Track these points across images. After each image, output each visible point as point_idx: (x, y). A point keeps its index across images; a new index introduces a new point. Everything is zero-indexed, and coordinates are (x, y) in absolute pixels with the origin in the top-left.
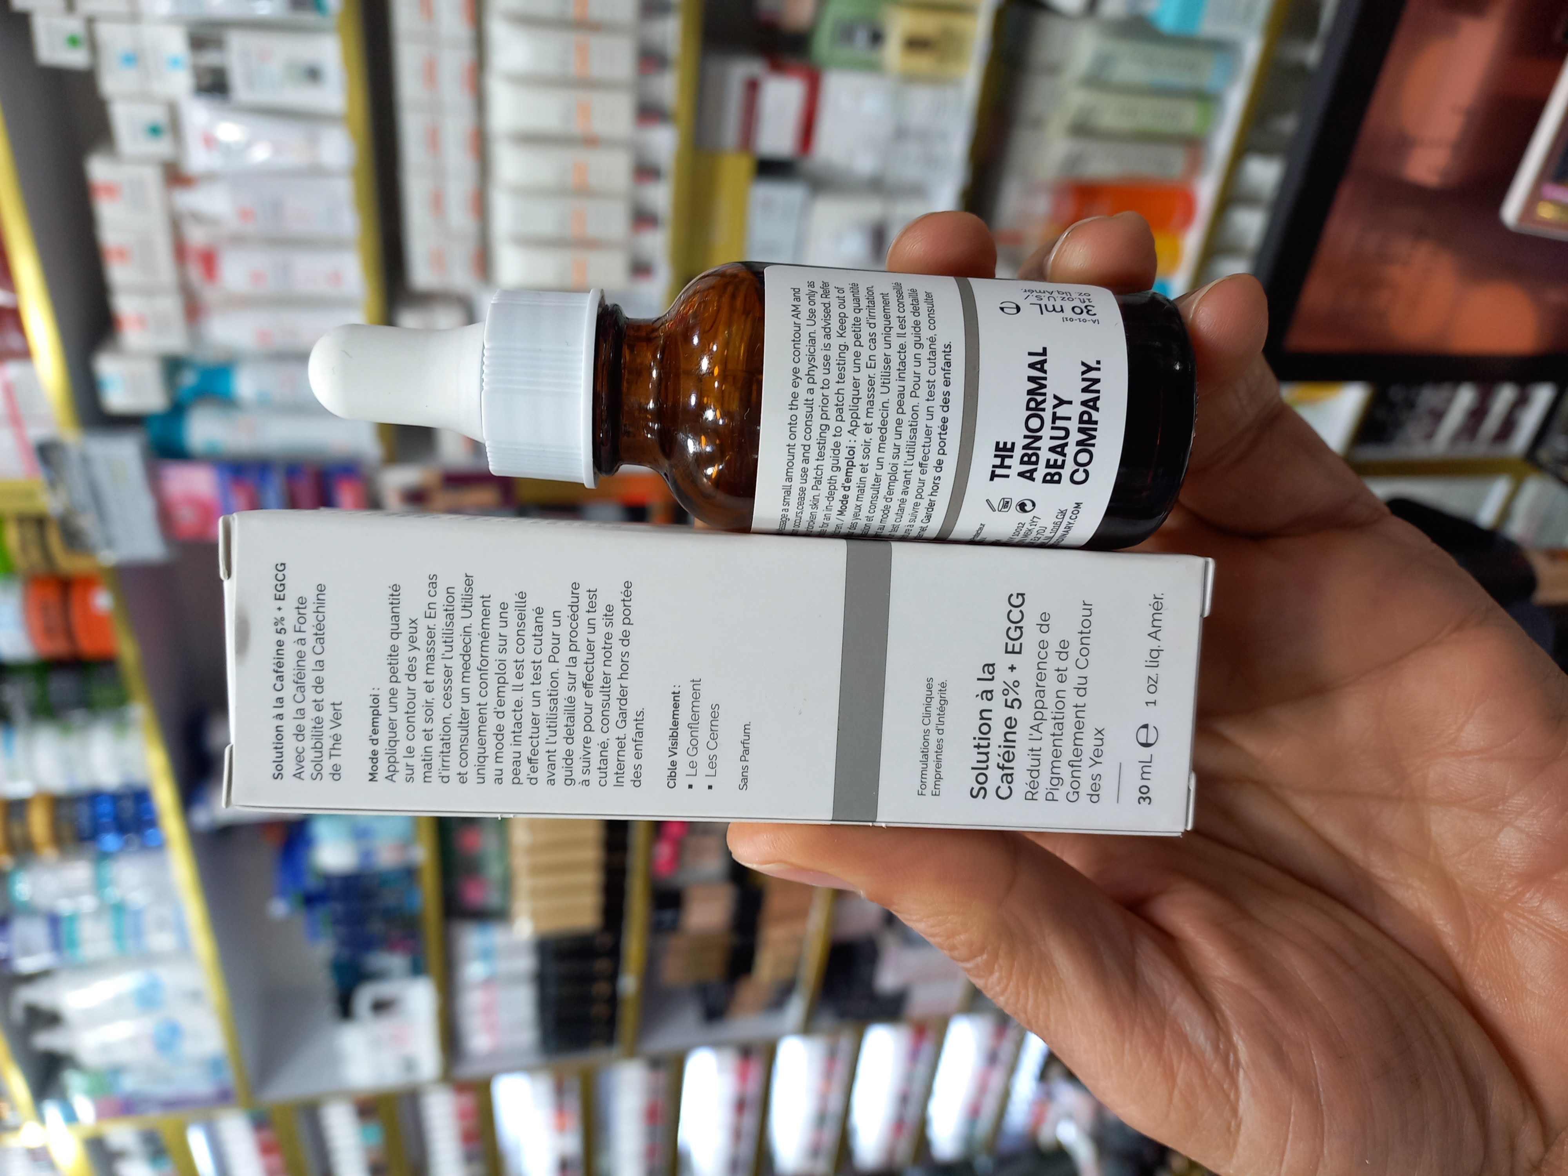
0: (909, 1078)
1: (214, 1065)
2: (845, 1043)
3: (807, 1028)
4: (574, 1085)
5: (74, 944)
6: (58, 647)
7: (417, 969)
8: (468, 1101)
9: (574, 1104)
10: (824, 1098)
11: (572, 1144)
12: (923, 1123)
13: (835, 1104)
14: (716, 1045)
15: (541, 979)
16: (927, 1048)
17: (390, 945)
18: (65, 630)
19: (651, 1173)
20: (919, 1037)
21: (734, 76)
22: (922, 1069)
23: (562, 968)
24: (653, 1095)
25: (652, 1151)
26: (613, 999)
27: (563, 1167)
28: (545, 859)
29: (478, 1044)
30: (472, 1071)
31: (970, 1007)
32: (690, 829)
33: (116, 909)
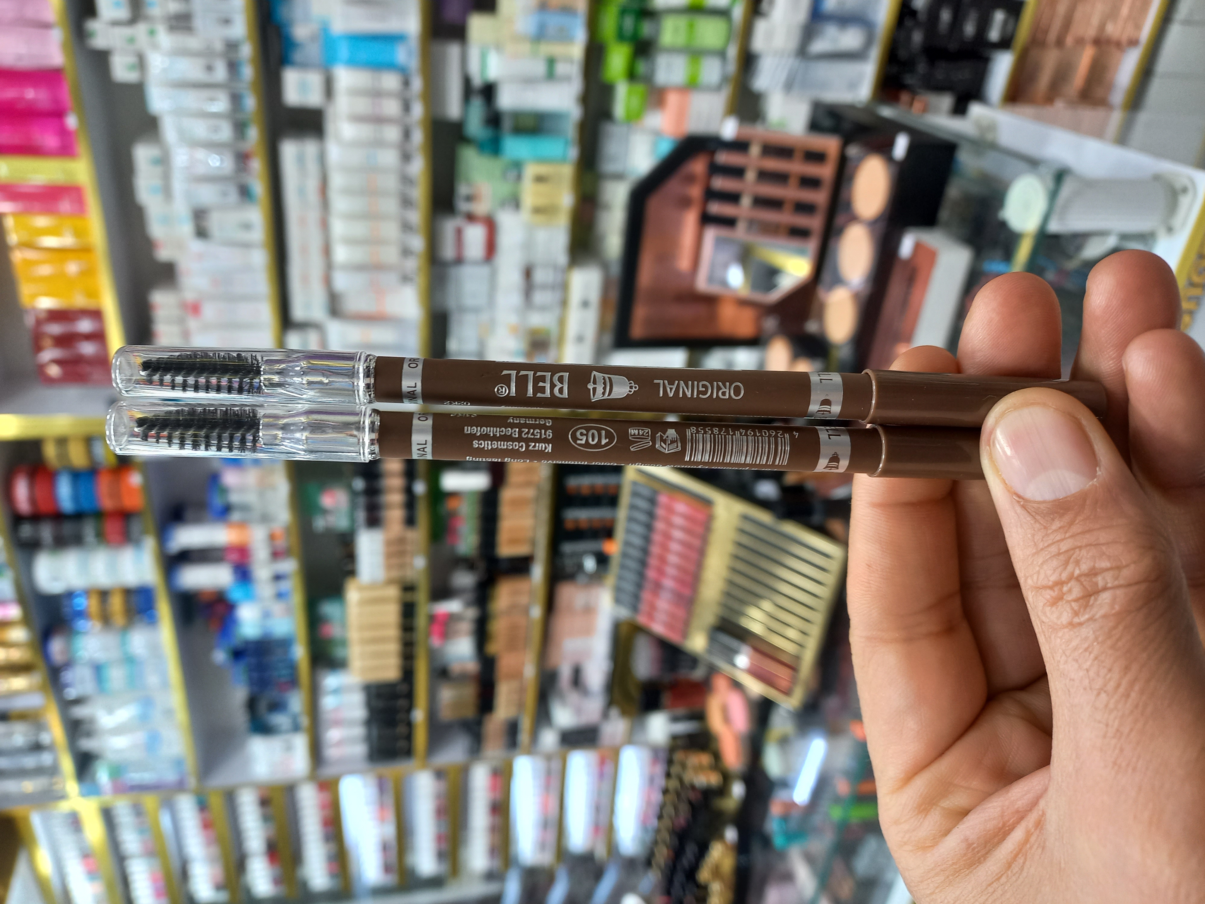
0: (599, 793)
3: (531, 751)
4: (390, 786)
5: (107, 681)
8: (326, 796)
9: (390, 801)
10: (545, 805)
11: (390, 830)
12: (611, 827)
13: (553, 808)
16: (609, 769)
18: (116, 494)
19: (441, 855)
20: (602, 762)
21: (449, 226)
22: (606, 786)
23: (380, 704)
24: (438, 796)
25: (439, 838)
26: (410, 725)
27: (385, 847)
28: (368, 634)
29: (331, 752)
30: (328, 772)
31: (630, 740)
32: (451, 618)
33: (130, 660)
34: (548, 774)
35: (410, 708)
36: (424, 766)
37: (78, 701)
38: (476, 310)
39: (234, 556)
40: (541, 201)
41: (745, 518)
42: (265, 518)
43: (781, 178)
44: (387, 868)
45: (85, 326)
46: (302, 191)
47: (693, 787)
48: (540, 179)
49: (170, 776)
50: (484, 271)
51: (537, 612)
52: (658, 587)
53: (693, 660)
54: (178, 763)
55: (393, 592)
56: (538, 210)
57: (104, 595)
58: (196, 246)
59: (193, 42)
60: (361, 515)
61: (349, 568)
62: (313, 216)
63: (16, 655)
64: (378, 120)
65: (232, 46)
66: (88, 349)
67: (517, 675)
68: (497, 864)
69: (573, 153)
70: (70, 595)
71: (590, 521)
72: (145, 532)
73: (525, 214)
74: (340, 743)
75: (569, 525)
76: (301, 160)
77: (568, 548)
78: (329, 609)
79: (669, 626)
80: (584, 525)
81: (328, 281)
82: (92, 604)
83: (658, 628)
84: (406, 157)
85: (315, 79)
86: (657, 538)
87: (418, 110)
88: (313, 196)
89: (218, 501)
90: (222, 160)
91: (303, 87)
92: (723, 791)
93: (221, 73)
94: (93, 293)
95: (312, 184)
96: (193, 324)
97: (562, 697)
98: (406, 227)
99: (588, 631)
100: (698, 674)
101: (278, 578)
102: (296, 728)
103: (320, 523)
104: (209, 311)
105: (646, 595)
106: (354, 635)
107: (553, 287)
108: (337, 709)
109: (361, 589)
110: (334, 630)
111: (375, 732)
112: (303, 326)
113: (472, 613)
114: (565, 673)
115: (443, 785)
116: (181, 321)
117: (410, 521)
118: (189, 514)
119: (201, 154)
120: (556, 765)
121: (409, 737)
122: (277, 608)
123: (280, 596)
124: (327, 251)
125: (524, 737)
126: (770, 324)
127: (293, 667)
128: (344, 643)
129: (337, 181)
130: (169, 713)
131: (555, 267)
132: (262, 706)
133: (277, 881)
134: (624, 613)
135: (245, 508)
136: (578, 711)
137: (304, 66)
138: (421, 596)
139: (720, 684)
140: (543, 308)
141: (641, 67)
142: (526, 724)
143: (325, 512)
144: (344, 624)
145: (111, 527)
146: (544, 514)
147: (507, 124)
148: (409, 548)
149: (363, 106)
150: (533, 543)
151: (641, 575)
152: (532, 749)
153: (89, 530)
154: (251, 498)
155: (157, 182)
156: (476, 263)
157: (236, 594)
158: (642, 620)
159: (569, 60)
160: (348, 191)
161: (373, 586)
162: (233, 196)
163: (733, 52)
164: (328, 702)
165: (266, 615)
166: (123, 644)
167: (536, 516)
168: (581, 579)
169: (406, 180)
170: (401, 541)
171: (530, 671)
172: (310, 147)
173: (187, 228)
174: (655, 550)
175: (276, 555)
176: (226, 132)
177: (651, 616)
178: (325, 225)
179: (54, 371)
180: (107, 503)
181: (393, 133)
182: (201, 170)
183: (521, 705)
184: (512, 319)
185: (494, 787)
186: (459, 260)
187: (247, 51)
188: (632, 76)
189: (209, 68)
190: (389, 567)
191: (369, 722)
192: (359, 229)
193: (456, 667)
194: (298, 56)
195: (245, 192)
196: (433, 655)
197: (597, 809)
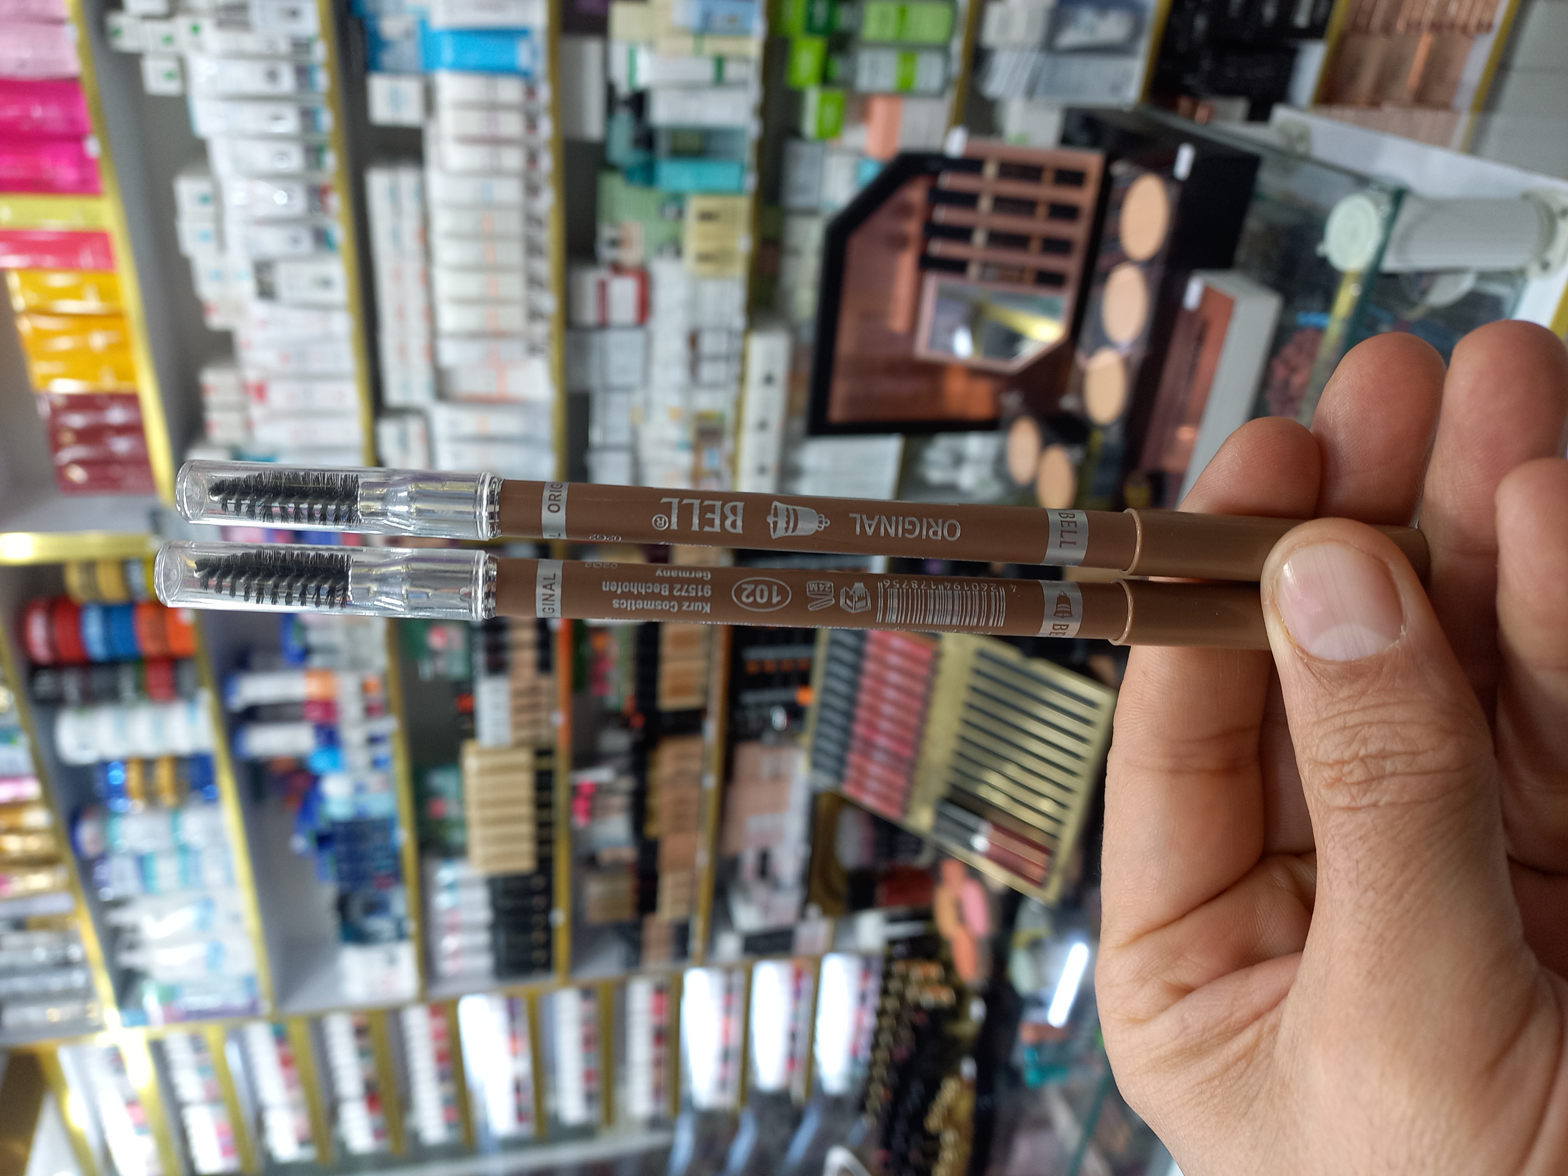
0: (795, 1016)
4: (523, 1008)
8: (441, 1023)
9: (523, 1026)
10: (726, 1031)
11: (523, 1066)
12: (812, 1062)
18: (161, 636)
19: (590, 1098)
20: (798, 976)
21: (589, 279)
22: (804, 1006)
23: (508, 903)
24: (586, 1022)
25: (588, 1076)
26: (548, 929)
27: (518, 1088)
28: (491, 813)
29: (447, 966)
30: (443, 991)
31: (834, 948)
32: (598, 789)
33: (183, 850)
34: (729, 992)
35: (548, 908)
36: (568, 983)
37: (118, 903)
38: (627, 389)
39: (316, 714)
40: (710, 246)
41: (982, 655)
42: (356, 664)
43: (1026, 207)
44: (521, 1115)
45: (116, 416)
46: (396, 236)
47: (918, 1008)
48: (707, 216)
49: (239, 1000)
50: (637, 337)
51: (711, 782)
52: (869, 745)
53: (917, 842)
54: (249, 982)
55: (524, 757)
56: (704, 258)
57: (147, 764)
58: (259, 309)
59: (249, 42)
60: (480, 658)
61: (466, 726)
62: (412, 267)
63: (35, 844)
64: (495, 141)
65: (301, 46)
66: (121, 445)
67: (687, 864)
68: (664, 1108)
69: (750, 181)
70: (104, 765)
71: (779, 662)
72: (199, 684)
73: (689, 262)
74: (457, 954)
75: (752, 668)
76: (394, 195)
77: (750, 698)
78: (441, 780)
79: (884, 798)
80: (770, 668)
81: (432, 353)
82: (133, 778)
83: (869, 801)
84: (532, 190)
85: (411, 89)
86: (867, 682)
87: (546, 128)
88: (411, 243)
89: (294, 643)
90: (290, 197)
91: (395, 99)
92: (957, 1011)
93: (287, 82)
94: (127, 373)
95: (410, 226)
96: (257, 411)
97: (745, 891)
98: (533, 282)
99: (778, 806)
100: (924, 860)
101: (373, 740)
102: (401, 936)
103: (427, 670)
104: (278, 395)
105: (853, 758)
106: (473, 814)
107: (727, 358)
108: (453, 909)
109: (482, 753)
110: (449, 809)
111: (502, 939)
112: (402, 412)
113: (626, 784)
114: (749, 859)
115: (591, 1007)
116: (242, 408)
117: (545, 665)
118: (257, 659)
119: (263, 188)
120: (738, 979)
121: (548, 945)
122: (374, 780)
123: (376, 764)
124: (431, 314)
125: (696, 944)
126: (1012, 400)
127: (395, 855)
128: (462, 824)
129: (442, 222)
130: (236, 918)
131: (730, 332)
132: (356, 908)
133: (378, 1133)
134: (825, 781)
135: (330, 650)
136: (766, 909)
137: (397, 72)
138: (561, 763)
139: (952, 872)
140: (714, 386)
141: (838, 68)
142: (698, 927)
143: (434, 654)
144: (461, 801)
145: (157, 676)
146: (720, 655)
147: (663, 144)
148: (544, 700)
149: (474, 123)
150: (706, 692)
151: (847, 731)
152: (707, 960)
153: (127, 682)
154: (337, 638)
155: (208, 226)
156: (624, 327)
157: (320, 763)
158: (848, 790)
159: (744, 59)
160: (456, 236)
161: (497, 750)
162: (307, 244)
163: (957, 46)
164: (443, 901)
165: (359, 789)
166: (175, 828)
167: (709, 656)
168: (769, 738)
169: (532, 219)
170: (533, 691)
171: (703, 859)
172: (406, 178)
173: (247, 287)
174: (864, 698)
175: (370, 711)
176: (294, 160)
177: (860, 785)
178: (427, 281)
179: (77, 474)
180: (150, 647)
181: (513, 159)
182: (263, 211)
183: (692, 902)
184: (674, 400)
185: (658, 1010)
186: (603, 325)
187: (321, 52)
188: (825, 80)
189: (272, 76)
190: (517, 726)
191: (494, 927)
192: (471, 285)
193: (606, 855)
194: (387, 58)
195: (322, 238)
196: (575, 837)
197: (793, 1036)
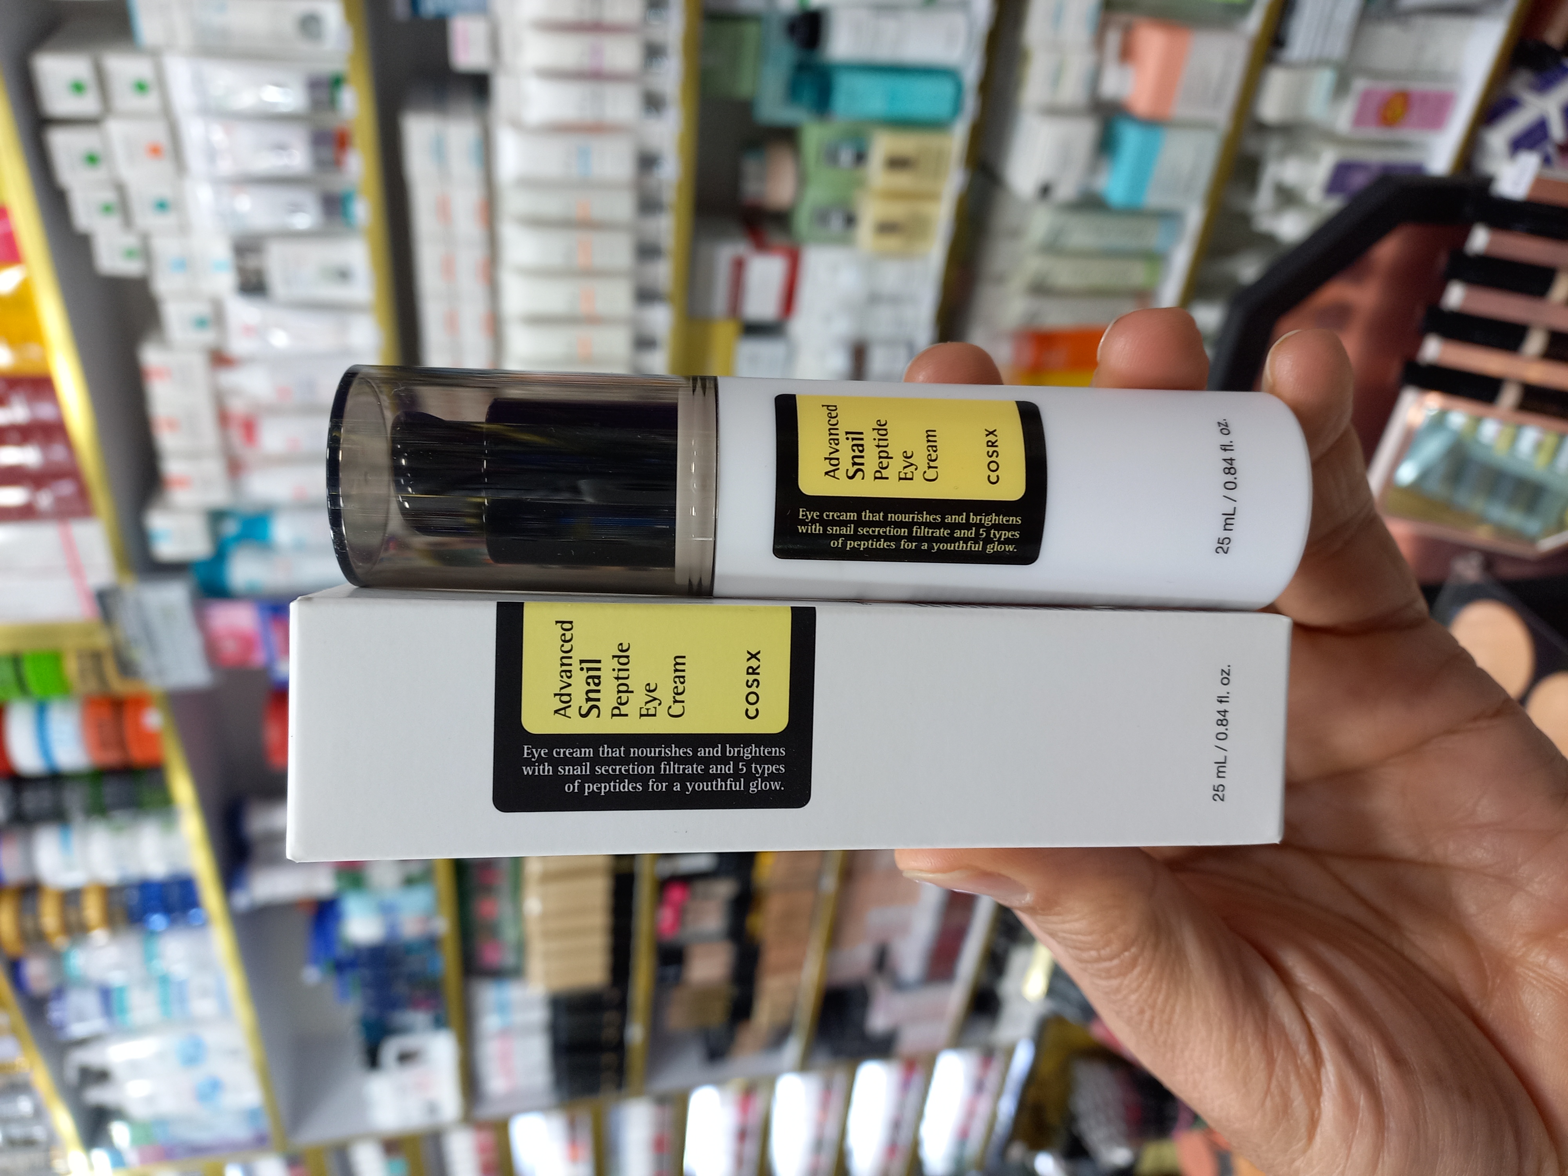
0: (901, 1106)
1: (252, 1115)
2: (840, 1078)
3: (804, 1066)
4: (585, 1121)
5: (123, 1010)
6: (111, 757)
7: (440, 1023)
8: (487, 1137)
9: (585, 1136)
10: (821, 1126)
12: (915, 1145)
13: (831, 1132)
14: (719, 1083)
15: (554, 1029)
16: (917, 1079)
17: (414, 1004)
20: (907, 1071)
21: (720, 256)
22: (911, 1096)
23: (572, 1020)
24: (659, 1127)
26: (622, 1047)
28: (558, 924)
29: (494, 1086)
30: (489, 1111)
31: (956, 1044)
33: (161, 981)
34: (827, 1090)
35: (622, 1027)
36: (639, 1093)
37: (82, 1043)
46: (444, 210)
48: (898, 163)
49: (241, 1134)
50: (778, 350)
51: (830, 881)
55: (600, 860)
56: (887, 228)
58: (244, 310)
62: (470, 260)
64: (596, 77)
67: (792, 966)
73: (864, 241)
76: (440, 152)
98: (645, 293)
104: (273, 434)
108: (503, 1032)
113: (726, 888)
114: (864, 953)
115: (667, 1113)
121: (620, 1064)
122: (408, 899)
126: (1468, 569)
129: (512, 203)
130: (231, 1052)
131: (909, 348)
160: (533, 221)
162: (312, 215)
164: (490, 1024)
166: (149, 958)
169: (647, 200)
172: (461, 128)
173: (223, 277)
176: (293, 95)
178: (492, 286)
181: (624, 103)
185: (744, 1110)
192: (555, 296)
195: (335, 207)
197: (896, 1125)
